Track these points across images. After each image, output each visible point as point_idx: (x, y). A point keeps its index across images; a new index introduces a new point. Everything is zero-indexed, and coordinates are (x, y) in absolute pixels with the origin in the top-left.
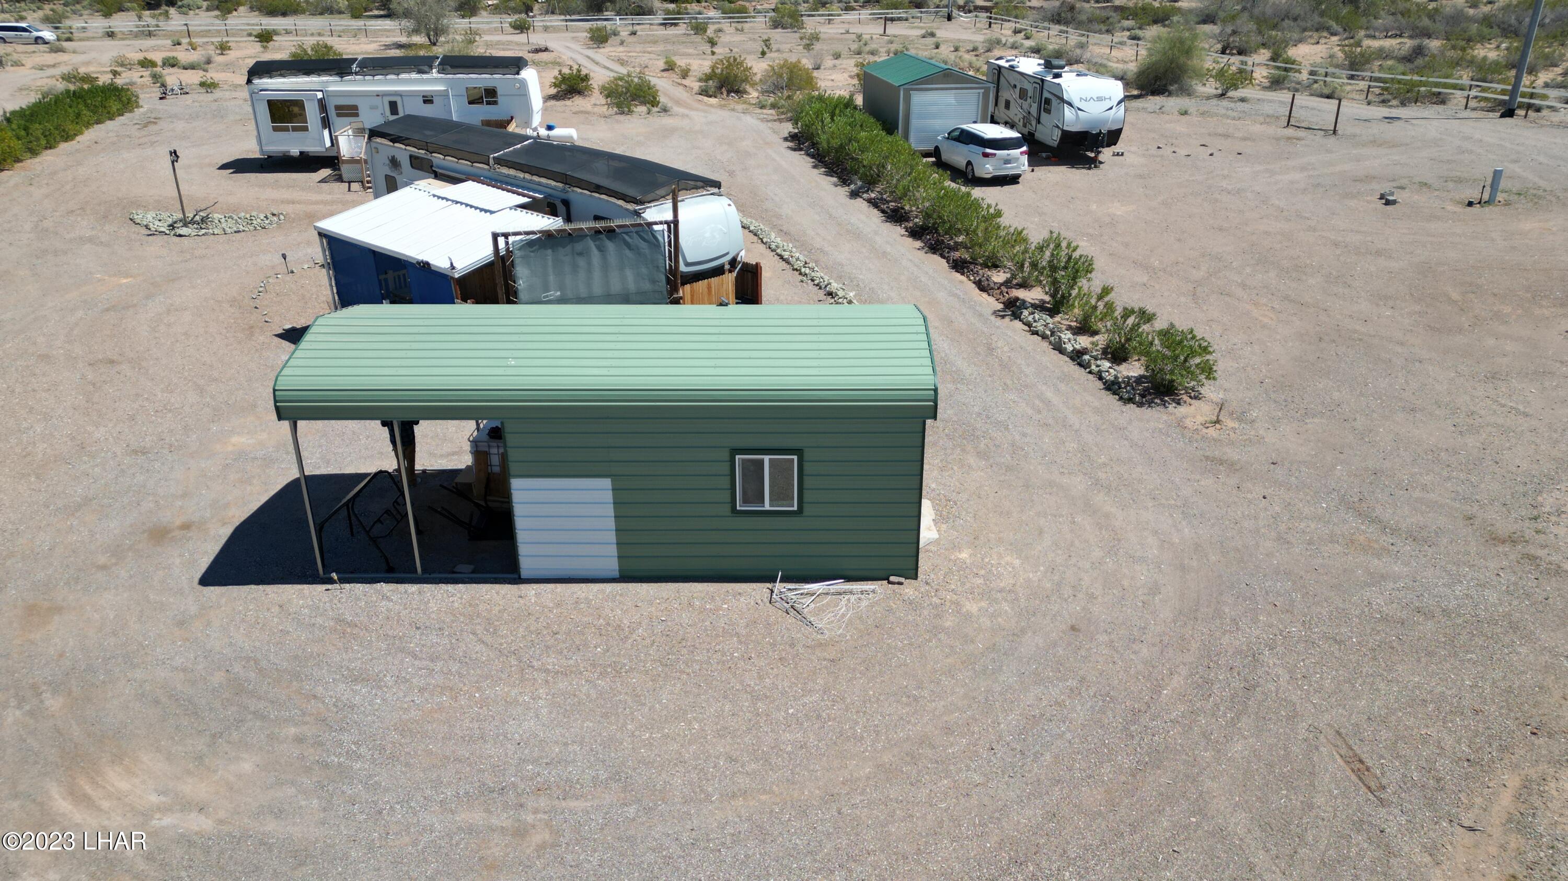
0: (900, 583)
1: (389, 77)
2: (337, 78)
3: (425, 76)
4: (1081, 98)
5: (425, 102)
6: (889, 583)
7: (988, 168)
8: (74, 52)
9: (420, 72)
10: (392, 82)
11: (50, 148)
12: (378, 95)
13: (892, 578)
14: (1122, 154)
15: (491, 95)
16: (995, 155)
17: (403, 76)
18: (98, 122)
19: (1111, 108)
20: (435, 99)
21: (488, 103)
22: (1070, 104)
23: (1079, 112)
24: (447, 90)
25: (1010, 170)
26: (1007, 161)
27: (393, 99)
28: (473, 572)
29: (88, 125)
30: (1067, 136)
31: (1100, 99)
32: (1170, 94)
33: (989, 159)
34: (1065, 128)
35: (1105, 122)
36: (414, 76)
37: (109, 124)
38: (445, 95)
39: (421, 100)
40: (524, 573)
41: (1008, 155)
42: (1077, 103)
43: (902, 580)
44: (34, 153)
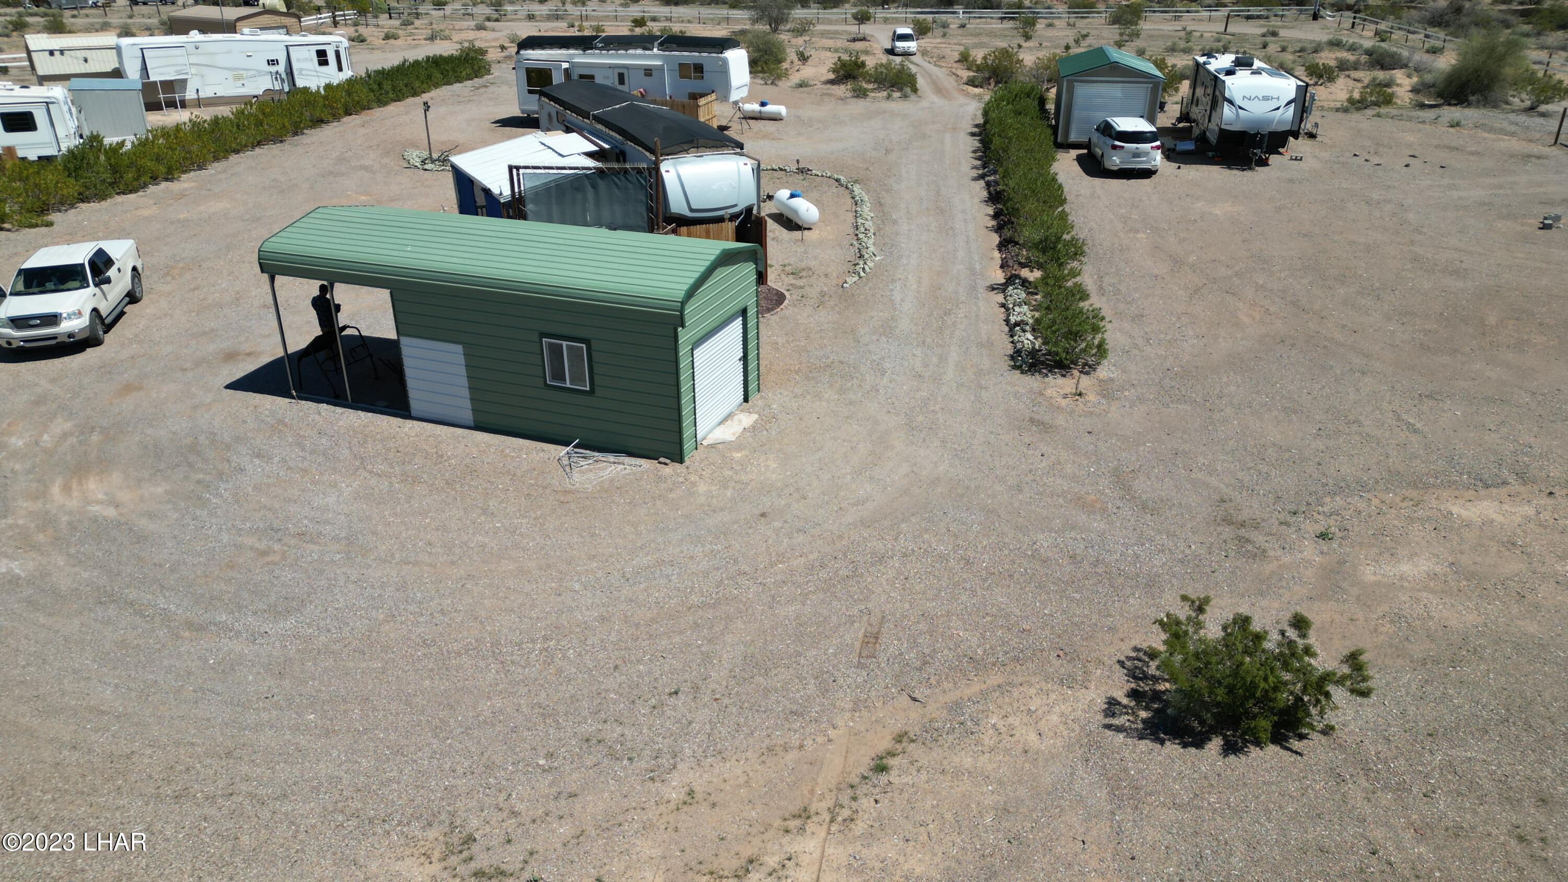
0: (666, 464)
1: (620, 52)
2: (581, 52)
3: (647, 52)
4: (1244, 97)
5: (646, 75)
6: (660, 463)
7: (1115, 161)
8: (494, 30)
9: (645, 49)
10: (621, 57)
11: (399, 101)
12: (611, 67)
13: (662, 460)
14: (1301, 160)
15: (699, 68)
16: (1123, 147)
17: (631, 52)
18: (448, 83)
19: (1278, 108)
20: (654, 73)
21: (695, 78)
22: (1231, 102)
23: (1240, 111)
24: (663, 65)
25: (1141, 164)
26: (1137, 155)
27: (621, 71)
28: (385, 407)
29: (437, 85)
30: (1224, 134)
31: (1266, 98)
32: (1469, 105)
33: (1118, 151)
34: (1223, 127)
35: (1270, 122)
36: (639, 51)
37: (457, 86)
38: (660, 69)
39: (643, 72)
40: (413, 413)
41: (1137, 148)
42: (1238, 102)
43: (668, 461)
44: (382, 103)
